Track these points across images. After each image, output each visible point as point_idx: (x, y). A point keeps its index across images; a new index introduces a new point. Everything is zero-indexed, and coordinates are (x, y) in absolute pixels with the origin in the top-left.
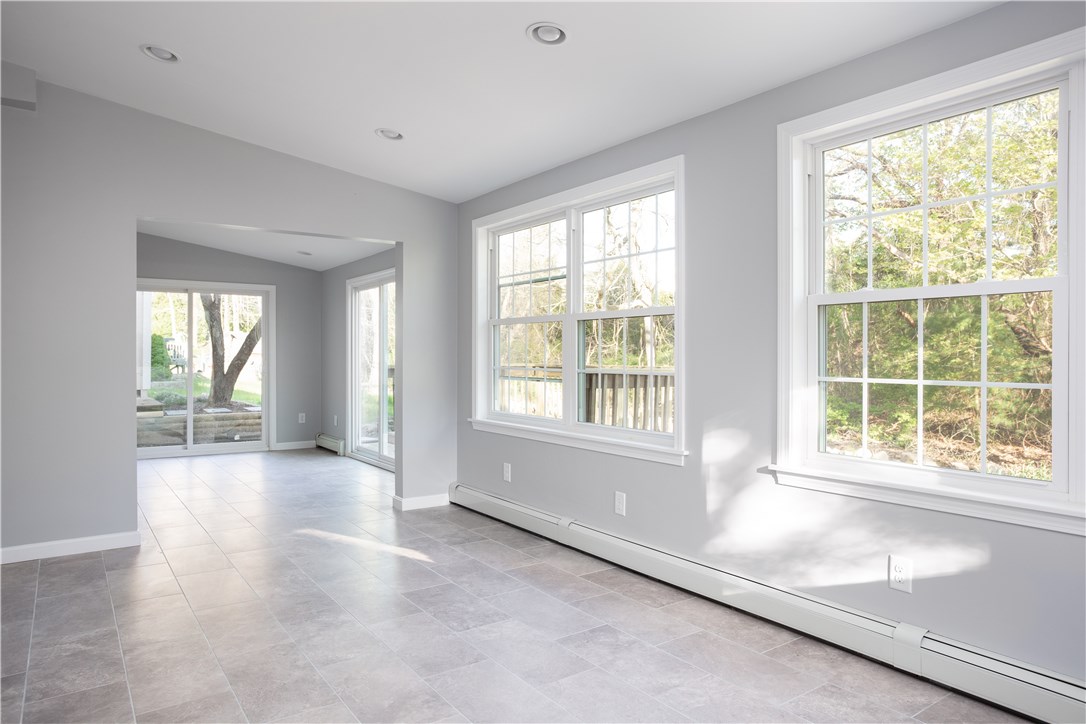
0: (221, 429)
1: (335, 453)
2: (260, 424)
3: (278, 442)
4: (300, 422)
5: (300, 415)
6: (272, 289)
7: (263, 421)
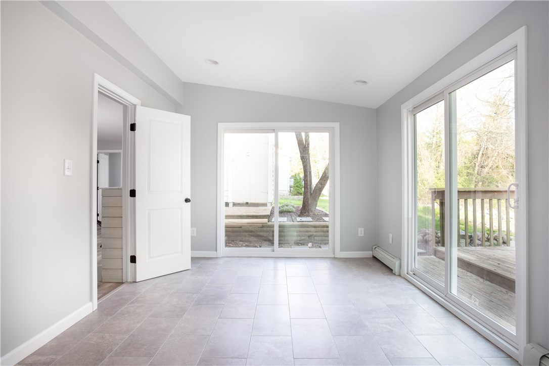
0: (299, 238)
1: (390, 270)
2: (328, 232)
3: (341, 251)
4: (359, 235)
5: (359, 229)
6: (337, 125)
7: (330, 229)
